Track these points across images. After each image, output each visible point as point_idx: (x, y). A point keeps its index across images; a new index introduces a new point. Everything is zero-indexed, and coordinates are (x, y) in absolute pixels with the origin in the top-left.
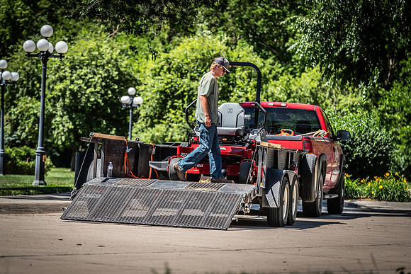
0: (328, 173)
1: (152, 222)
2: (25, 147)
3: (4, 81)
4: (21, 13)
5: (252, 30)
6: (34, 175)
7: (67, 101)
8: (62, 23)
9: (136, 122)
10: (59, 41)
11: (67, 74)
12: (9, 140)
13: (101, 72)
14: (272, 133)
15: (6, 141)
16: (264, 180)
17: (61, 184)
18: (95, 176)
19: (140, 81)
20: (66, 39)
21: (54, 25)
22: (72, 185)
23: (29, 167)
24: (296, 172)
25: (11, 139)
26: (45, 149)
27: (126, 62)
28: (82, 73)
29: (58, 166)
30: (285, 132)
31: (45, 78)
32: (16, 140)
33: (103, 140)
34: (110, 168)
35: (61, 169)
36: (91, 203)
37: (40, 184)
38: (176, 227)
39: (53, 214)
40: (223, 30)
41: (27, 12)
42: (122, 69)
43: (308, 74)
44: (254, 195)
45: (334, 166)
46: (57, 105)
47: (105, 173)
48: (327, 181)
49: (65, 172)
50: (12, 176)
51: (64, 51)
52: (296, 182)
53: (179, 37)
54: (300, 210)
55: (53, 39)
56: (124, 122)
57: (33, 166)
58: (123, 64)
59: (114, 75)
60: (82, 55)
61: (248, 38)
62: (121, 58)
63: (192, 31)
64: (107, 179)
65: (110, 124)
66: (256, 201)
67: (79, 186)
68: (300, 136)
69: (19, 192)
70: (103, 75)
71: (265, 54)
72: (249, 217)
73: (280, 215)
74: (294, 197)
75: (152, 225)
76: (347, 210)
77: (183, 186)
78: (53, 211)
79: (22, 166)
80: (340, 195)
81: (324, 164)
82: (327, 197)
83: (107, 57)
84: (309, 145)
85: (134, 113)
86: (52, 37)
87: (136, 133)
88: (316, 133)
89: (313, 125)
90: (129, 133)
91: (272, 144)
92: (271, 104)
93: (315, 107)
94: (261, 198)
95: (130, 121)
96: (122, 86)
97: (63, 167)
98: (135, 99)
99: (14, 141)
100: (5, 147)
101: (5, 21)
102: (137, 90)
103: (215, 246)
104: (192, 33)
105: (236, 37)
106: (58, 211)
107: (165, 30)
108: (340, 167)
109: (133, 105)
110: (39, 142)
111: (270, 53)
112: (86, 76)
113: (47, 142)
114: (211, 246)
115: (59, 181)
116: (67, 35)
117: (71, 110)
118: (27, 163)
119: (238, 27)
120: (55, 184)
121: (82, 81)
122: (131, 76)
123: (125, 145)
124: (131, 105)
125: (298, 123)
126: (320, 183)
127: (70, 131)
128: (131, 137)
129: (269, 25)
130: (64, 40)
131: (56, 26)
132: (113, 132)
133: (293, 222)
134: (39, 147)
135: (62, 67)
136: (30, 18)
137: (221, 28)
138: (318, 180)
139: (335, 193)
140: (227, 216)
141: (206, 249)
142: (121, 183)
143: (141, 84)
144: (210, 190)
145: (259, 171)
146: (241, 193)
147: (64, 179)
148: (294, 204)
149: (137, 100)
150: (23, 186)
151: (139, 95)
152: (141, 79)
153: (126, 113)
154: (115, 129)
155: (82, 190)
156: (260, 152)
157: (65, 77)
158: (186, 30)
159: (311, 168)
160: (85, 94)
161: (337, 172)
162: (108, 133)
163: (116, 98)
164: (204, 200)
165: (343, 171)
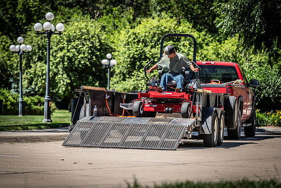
0: (245, 109)
1: (125, 146)
2: (37, 96)
3: (21, 52)
4: (33, 4)
5: (191, 12)
6: (44, 115)
7: (66, 63)
8: (61, 10)
9: (112, 77)
10: (58, 23)
11: (65, 45)
12: (26, 91)
13: (88, 43)
14: (205, 83)
15: (24, 93)
16: (201, 115)
17: (62, 121)
18: (85, 115)
19: (115, 49)
20: (64, 21)
21: (55, 12)
22: (70, 122)
23: (40, 110)
24: (222, 109)
25: (27, 91)
26: (51, 97)
27: (105, 36)
28: (75, 45)
29: (60, 108)
30: (214, 81)
31: (50, 49)
32: (31, 91)
33: (90, 90)
34: (95, 109)
35: (62, 111)
36: (83, 134)
37: (48, 122)
38: (142, 149)
39: (57, 142)
40: (171, 12)
41: (37, 3)
42: (102, 41)
43: (230, 41)
44: (194, 126)
45: (249, 104)
46: (58, 67)
47: (92, 113)
48: (244, 114)
49: (64, 113)
50: (29, 116)
51: (62, 30)
52: (223, 116)
53: (141, 18)
54: (226, 134)
55: (54, 22)
56: (104, 77)
57: (43, 109)
58: (103, 38)
59: (97, 46)
60: (75, 33)
61: (188, 17)
62: (101, 34)
63: (149, 13)
64: (93, 117)
65: (95, 78)
66: (195, 130)
67: (74, 122)
68: (224, 84)
69: (34, 127)
70: (89, 45)
71: (199, 28)
72: (191, 140)
73: (212, 139)
74: (222, 126)
75: (125, 148)
76: (258, 134)
77: (146, 121)
78: (57, 140)
79: (35, 109)
80: (253, 123)
81: (242, 103)
82: (244, 125)
83: (92, 33)
84: (231, 90)
85: (111, 71)
86: (53, 20)
87: (113, 85)
88: (236, 81)
89: (233, 77)
90: (108, 85)
91: (205, 91)
92: (204, 63)
93: (234, 64)
94: (199, 127)
95: (108, 77)
96: (103, 53)
97: (64, 109)
98: (111, 61)
99: (29, 92)
100: (23, 96)
101: (21, 10)
102: (112, 55)
103: (168, 161)
104: (149, 15)
105: (179, 17)
106: (61, 140)
107: (131, 13)
108: (252, 104)
109: (110, 66)
110: (47, 92)
111: (203, 27)
112: (78, 46)
113: (52, 93)
114: (165, 161)
115: (61, 119)
116: (64, 18)
117: (68, 70)
118: (39, 107)
119: (180, 10)
120: (58, 121)
121: (75, 50)
122: (108, 46)
123: (105, 94)
124: (109, 65)
125: (223, 75)
126: (239, 116)
127: (68, 84)
128: (110, 87)
129: (201, 8)
130: (62, 22)
131: (56, 12)
132: (97, 84)
133: (221, 143)
134: (46, 96)
135: (61, 41)
136: (39, 7)
137: (169, 11)
138: (238, 114)
139: (249, 123)
140: (176, 140)
141: (162, 164)
142: (104, 120)
143: (115, 51)
144: (164, 123)
145: (197, 109)
146: (185, 124)
147: (65, 117)
148: (222, 131)
149: (113, 62)
150: (36, 123)
151: (114, 59)
152: (115, 47)
153: (105, 71)
154: (98, 82)
155: (76, 125)
156: (197, 97)
157: (63, 48)
158: (145, 13)
159: (232, 106)
160: (78, 58)
161: (250, 108)
162: (94, 85)
163: (99, 61)
164: (160, 130)
165: (255, 107)
